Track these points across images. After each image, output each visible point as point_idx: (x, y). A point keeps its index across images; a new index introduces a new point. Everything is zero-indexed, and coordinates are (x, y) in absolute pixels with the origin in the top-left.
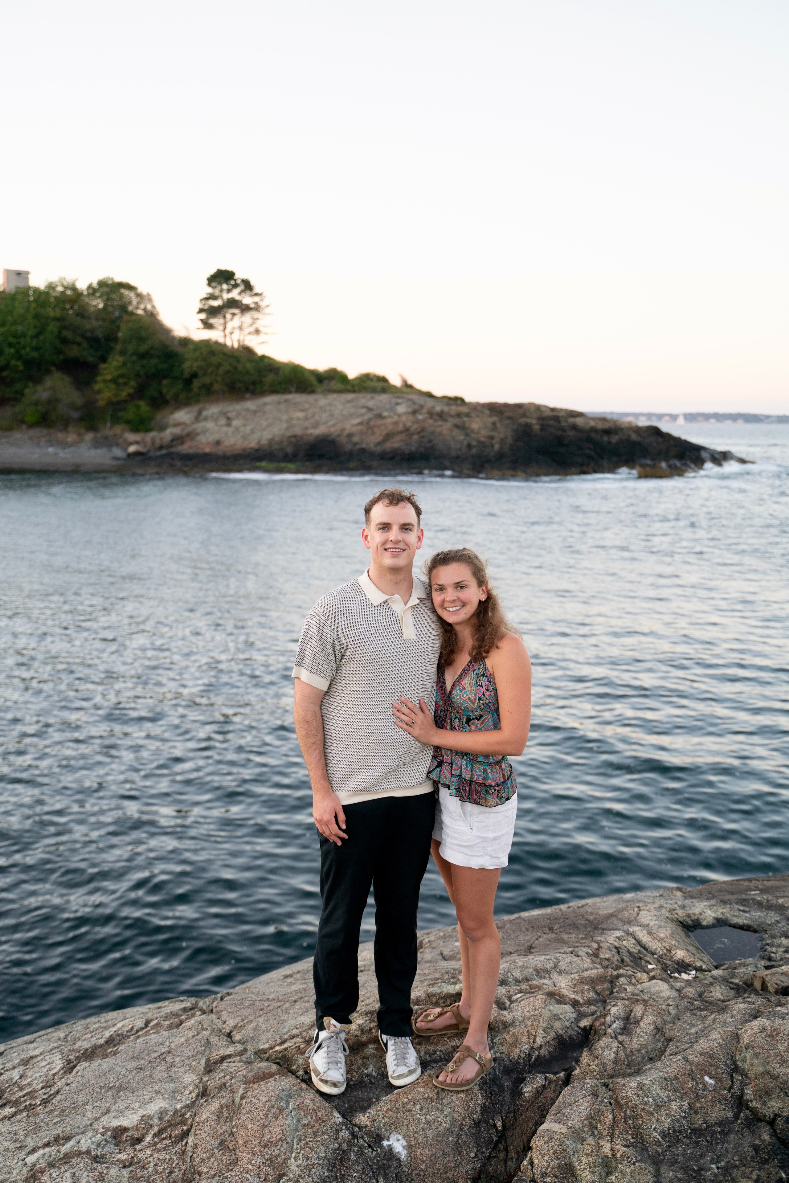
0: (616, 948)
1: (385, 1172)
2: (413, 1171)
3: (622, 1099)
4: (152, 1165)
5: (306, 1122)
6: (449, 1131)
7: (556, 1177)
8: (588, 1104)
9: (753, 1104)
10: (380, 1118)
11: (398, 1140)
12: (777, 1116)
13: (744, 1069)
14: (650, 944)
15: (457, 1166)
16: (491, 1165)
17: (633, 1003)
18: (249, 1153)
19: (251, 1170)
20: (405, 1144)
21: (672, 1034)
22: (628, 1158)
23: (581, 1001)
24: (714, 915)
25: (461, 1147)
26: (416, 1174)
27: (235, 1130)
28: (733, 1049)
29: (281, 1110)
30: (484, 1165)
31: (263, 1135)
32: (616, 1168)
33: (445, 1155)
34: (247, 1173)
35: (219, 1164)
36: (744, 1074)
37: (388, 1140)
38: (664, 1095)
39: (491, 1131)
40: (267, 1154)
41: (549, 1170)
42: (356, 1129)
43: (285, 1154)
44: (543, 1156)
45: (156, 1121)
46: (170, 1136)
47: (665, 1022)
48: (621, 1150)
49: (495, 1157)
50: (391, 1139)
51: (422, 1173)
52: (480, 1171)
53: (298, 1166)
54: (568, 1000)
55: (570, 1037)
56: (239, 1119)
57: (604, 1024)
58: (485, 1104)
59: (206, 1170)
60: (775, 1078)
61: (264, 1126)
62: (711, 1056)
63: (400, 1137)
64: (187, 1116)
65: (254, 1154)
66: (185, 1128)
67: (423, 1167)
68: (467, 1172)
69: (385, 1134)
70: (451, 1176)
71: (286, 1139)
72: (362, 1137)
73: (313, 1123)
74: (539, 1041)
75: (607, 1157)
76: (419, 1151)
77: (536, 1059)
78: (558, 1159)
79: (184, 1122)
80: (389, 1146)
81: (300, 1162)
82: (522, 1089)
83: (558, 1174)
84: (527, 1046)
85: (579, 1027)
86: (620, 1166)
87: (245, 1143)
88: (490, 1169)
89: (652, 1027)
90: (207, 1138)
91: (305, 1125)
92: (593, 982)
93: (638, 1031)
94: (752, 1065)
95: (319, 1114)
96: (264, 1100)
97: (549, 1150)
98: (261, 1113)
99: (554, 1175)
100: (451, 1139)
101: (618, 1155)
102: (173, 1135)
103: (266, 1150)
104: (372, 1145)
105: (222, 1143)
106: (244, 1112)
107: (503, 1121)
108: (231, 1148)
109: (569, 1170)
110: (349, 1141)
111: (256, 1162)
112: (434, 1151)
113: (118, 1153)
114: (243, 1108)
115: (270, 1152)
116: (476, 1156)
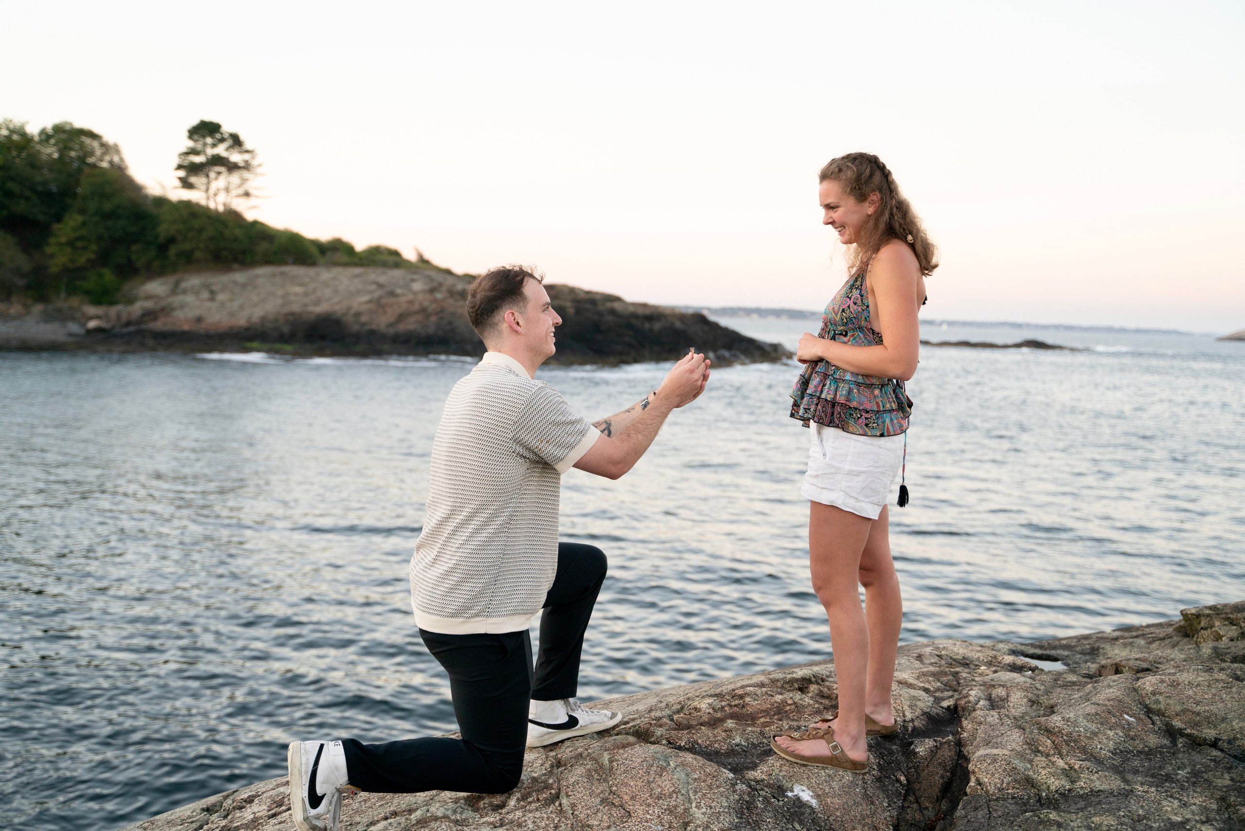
0: (938, 656)
1: (799, 818)
2: (828, 817)
3: (1054, 729)
4: (530, 822)
5: (696, 776)
6: (854, 783)
7: (1017, 789)
8: (1018, 734)
9: (1189, 731)
10: (777, 771)
11: (804, 791)
12: (1217, 740)
13: (1160, 710)
14: (970, 655)
15: (873, 814)
16: (908, 814)
17: (988, 688)
18: (641, 805)
19: (651, 819)
20: (811, 794)
21: (1052, 702)
22: (1088, 769)
23: (932, 689)
25: (871, 797)
26: (834, 820)
27: (614, 788)
28: (1137, 698)
29: (663, 769)
30: (899, 814)
31: (652, 790)
32: (1079, 777)
33: (857, 804)
34: (647, 821)
35: (609, 818)
36: (1160, 713)
37: (792, 791)
38: (1093, 727)
39: (896, 785)
40: (664, 805)
41: (1004, 785)
42: (753, 783)
43: (683, 805)
44: (993, 775)
46: (538, 800)
47: (1038, 696)
48: (1077, 763)
49: (908, 807)
50: (795, 790)
51: (839, 819)
52: (898, 819)
53: (703, 814)
54: (917, 687)
55: (937, 714)
56: (615, 779)
57: (969, 702)
58: (879, 763)
59: (596, 823)
60: (1198, 714)
61: (649, 782)
62: (1120, 701)
63: (804, 788)
64: (551, 781)
65: (649, 805)
66: (553, 791)
67: (839, 814)
68: (885, 819)
69: (787, 785)
70: (870, 822)
71: (680, 791)
72: (762, 790)
73: (703, 777)
74: (909, 715)
75: (1065, 769)
76: (829, 800)
77: (913, 730)
78: (1010, 776)
79: (548, 787)
80: (794, 796)
81: (704, 810)
82: (914, 749)
83: (1018, 786)
85: (942, 707)
86: (1082, 775)
87: (633, 798)
88: (908, 817)
89: (1025, 700)
90: (585, 797)
91: (696, 779)
92: (935, 675)
93: (1011, 705)
94: (1168, 704)
95: (708, 770)
96: (639, 760)
97: (996, 770)
98: (641, 772)
99: (1013, 788)
100: (858, 790)
101: (1076, 767)
102: (541, 799)
103: (661, 801)
104: (775, 795)
105: (603, 801)
106: (619, 772)
107: (905, 776)
108: (617, 804)
109: (1030, 782)
110: (749, 793)
111: (654, 812)
112: (845, 800)
113: (482, 817)
114: (617, 770)
115: (666, 804)
116: (889, 805)
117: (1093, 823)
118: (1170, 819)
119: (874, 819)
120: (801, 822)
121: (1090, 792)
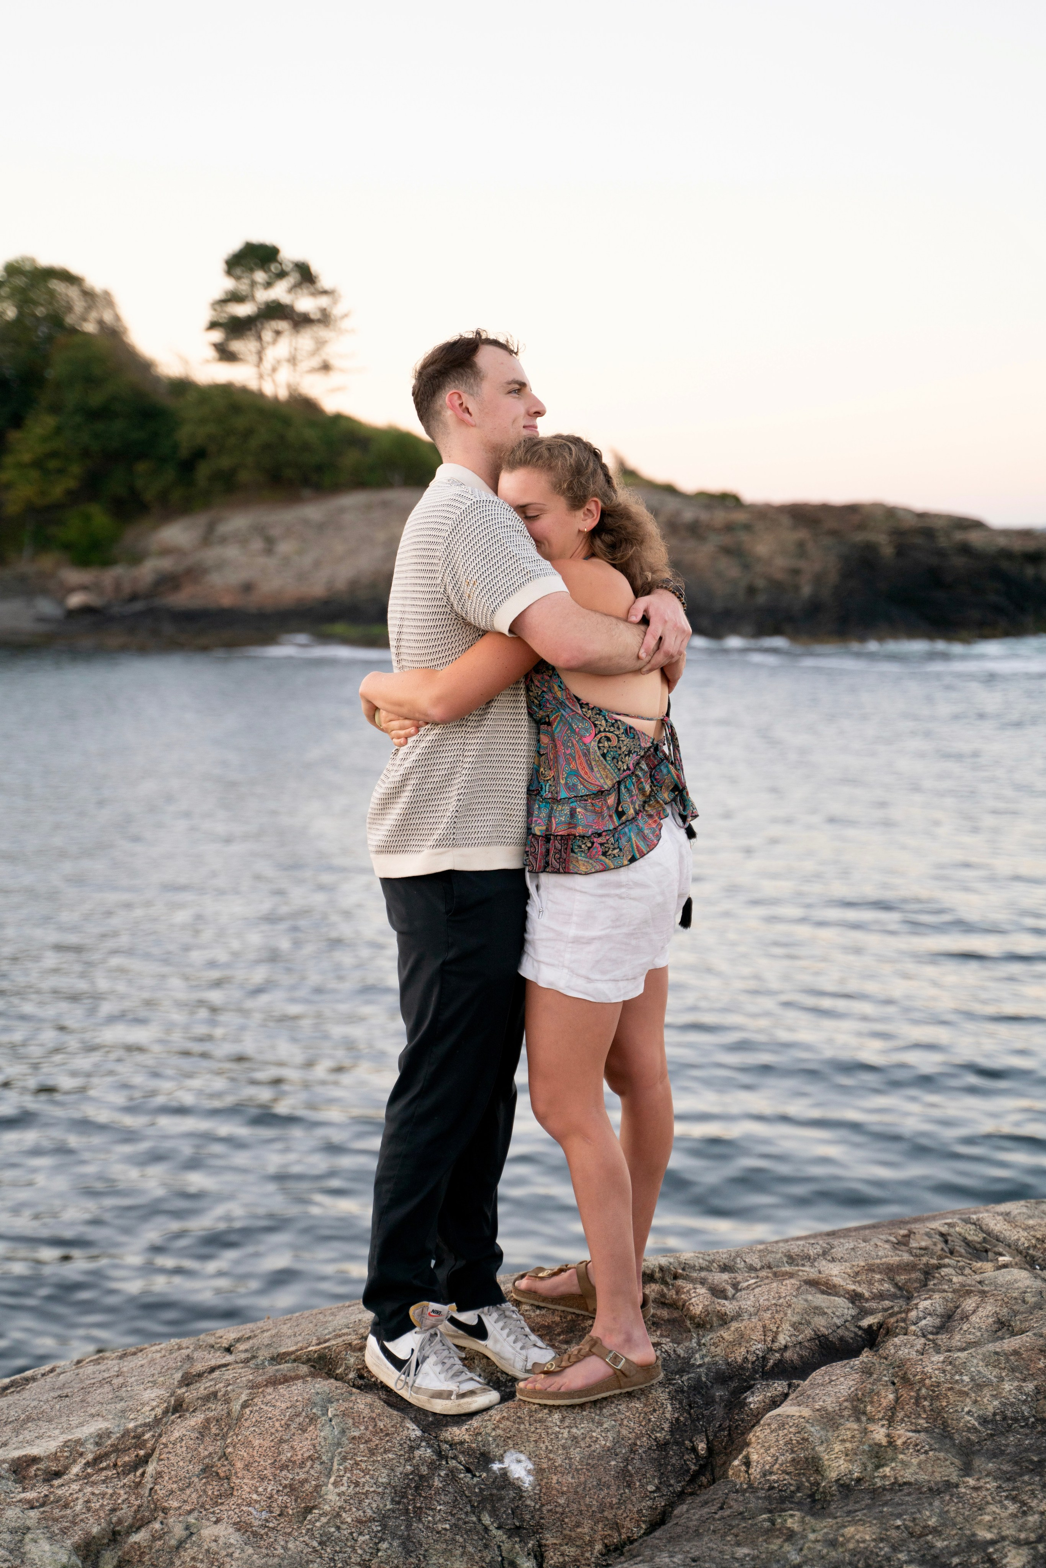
0: (942, 1235)
1: (493, 1506)
2: (542, 1505)
3: (915, 1376)
4: (80, 1501)
5: (357, 1434)
6: (610, 1452)
7: (789, 1474)
8: (852, 1383)
11: (519, 1461)
14: (1007, 1234)
15: (622, 1502)
17: (961, 1295)
18: (253, 1478)
19: (256, 1501)
20: (530, 1466)
22: (917, 1445)
23: (867, 1294)
25: (631, 1476)
26: (550, 1511)
27: (230, 1450)
29: (313, 1420)
31: (279, 1454)
32: (892, 1458)
33: (601, 1485)
34: (249, 1505)
35: (200, 1497)
37: (501, 1461)
38: (990, 1374)
39: (686, 1457)
40: (286, 1478)
41: (777, 1465)
42: (446, 1446)
43: (317, 1479)
44: (768, 1450)
45: (90, 1446)
46: (115, 1465)
47: (1016, 1313)
48: (902, 1434)
49: (691, 1494)
50: (506, 1460)
51: (559, 1509)
53: (339, 1495)
54: (842, 1293)
55: (841, 1339)
56: (237, 1435)
57: (904, 1321)
58: (677, 1419)
59: (176, 1504)
61: (281, 1441)
63: (523, 1457)
64: (147, 1436)
65: (262, 1479)
66: (142, 1453)
67: (562, 1501)
68: (639, 1511)
69: (497, 1452)
70: (610, 1516)
71: (319, 1458)
72: (455, 1458)
73: (368, 1435)
74: (782, 1339)
75: (880, 1445)
76: (555, 1478)
77: (775, 1365)
78: (793, 1452)
79: (139, 1446)
80: (503, 1469)
81: (343, 1489)
82: (746, 1398)
83: (791, 1469)
84: (759, 1346)
85: (860, 1328)
86: (900, 1456)
87: (247, 1467)
89: (991, 1320)
90: (181, 1464)
91: (354, 1438)
92: (890, 1271)
93: (965, 1327)
95: (381, 1424)
96: (284, 1406)
97: (777, 1441)
98: (277, 1424)
99: (784, 1472)
100: (613, 1463)
101: (899, 1442)
102: (119, 1464)
103: (284, 1473)
104: (472, 1468)
105: (206, 1469)
106: (246, 1425)
107: (709, 1442)
108: (222, 1475)
109: (814, 1465)
110: (432, 1462)
111: (265, 1489)
112: (582, 1479)
113: (24, 1490)
114: (246, 1420)
115: (291, 1476)
116: (658, 1489)
117: (843, 1535)
118: (974, 1535)
119: (620, 1512)
120: (494, 1513)
121: (893, 1484)
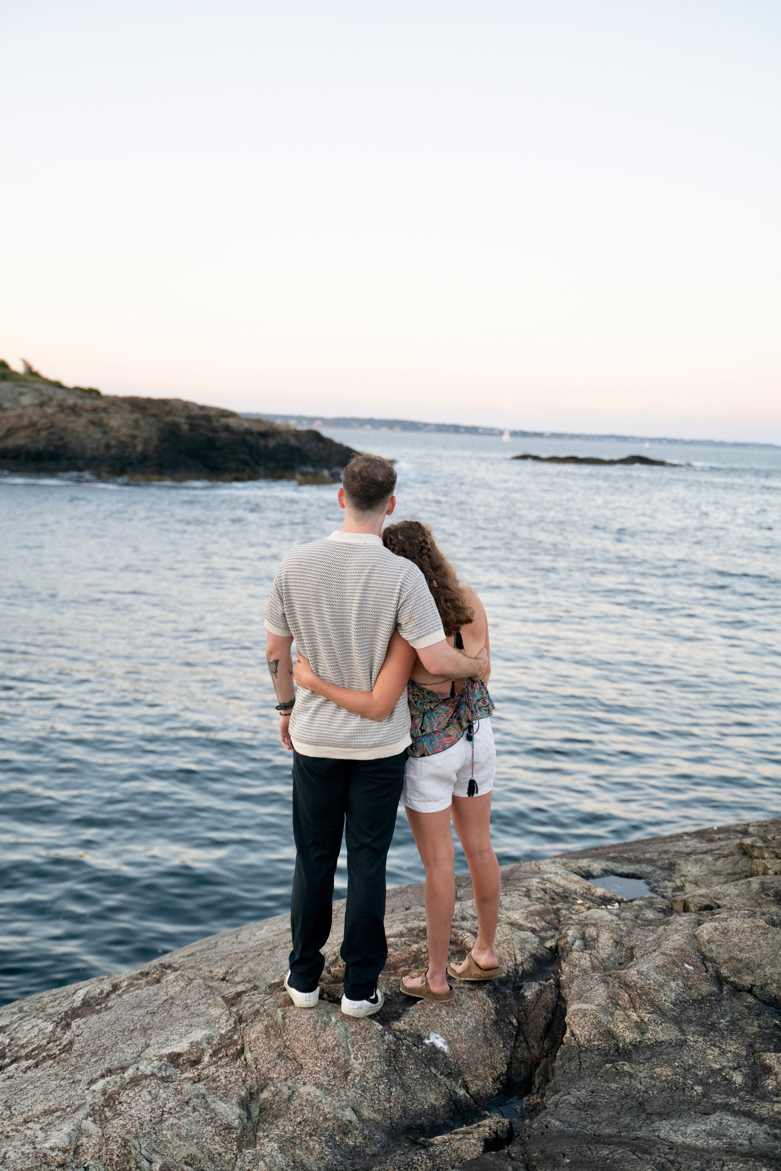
0: (543, 889)
1: (435, 1063)
2: (457, 1061)
3: (630, 983)
4: (222, 1077)
5: (353, 1030)
6: (476, 1029)
7: (601, 1040)
8: (603, 989)
9: (732, 979)
10: (416, 1022)
11: (438, 1038)
12: (753, 986)
13: (712, 957)
14: (569, 886)
15: (492, 1055)
16: (518, 1052)
17: (583, 927)
18: (311, 1059)
19: (319, 1072)
20: (444, 1040)
21: (632, 944)
22: (655, 1021)
23: (538, 929)
24: (600, 867)
25: (490, 1040)
26: (461, 1063)
27: (288, 1043)
28: (696, 945)
29: (326, 1024)
30: (512, 1053)
31: (318, 1044)
32: (647, 1029)
33: (479, 1047)
34: (316, 1073)
35: (286, 1071)
36: (713, 960)
37: (428, 1039)
38: (660, 978)
39: (509, 1027)
40: (329, 1058)
41: (592, 1037)
42: (398, 1033)
43: (344, 1056)
44: (583, 1027)
45: (205, 1045)
46: (227, 1055)
47: (621, 937)
48: (646, 1016)
49: (519, 1046)
50: (431, 1038)
51: (466, 1062)
52: (511, 1058)
53: (360, 1064)
54: (526, 929)
55: (542, 955)
56: (288, 1035)
57: (567, 943)
58: (496, 1007)
59: (275, 1076)
60: (740, 961)
61: (316, 1037)
62: (683, 950)
63: (438, 1036)
64: (236, 1037)
65: (317, 1059)
66: (239, 1047)
67: (465, 1057)
68: (501, 1059)
69: (424, 1034)
70: (489, 1063)
71: (341, 1045)
72: (405, 1039)
73: (359, 1031)
74: (519, 959)
75: (637, 1022)
76: (457, 1045)
77: (523, 973)
78: (596, 1029)
79: (235, 1043)
80: (431, 1043)
81: (360, 1061)
82: (523, 993)
83: (601, 1038)
84: (511, 963)
85: (546, 948)
86: (650, 1027)
87: (304, 1052)
88: (519, 1056)
89: (611, 941)
90: (265, 1052)
91: (353, 1033)
92: (541, 914)
93: (600, 945)
94: (719, 953)
95: (362, 1024)
96: (306, 1017)
97: (586, 1023)
98: (309, 1027)
99: (599, 1040)
100: (480, 1034)
101: (646, 1020)
102: (229, 1054)
103: (326, 1054)
104: (416, 1043)
105: (280, 1055)
106: (291, 1028)
107: (517, 1019)
108: (291, 1057)
109: (610, 1034)
110: (395, 1043)
111: (321, 1064)
112: (470, 1045)
113: (182, 1073)
114: (289, 1026)
115: (330, 1056)
116: (504, 1046)
117: (655, 1073)
118: (711, 1067)
119: (493, 1060)
120: (436, 1067)
121: (656, 1042)
